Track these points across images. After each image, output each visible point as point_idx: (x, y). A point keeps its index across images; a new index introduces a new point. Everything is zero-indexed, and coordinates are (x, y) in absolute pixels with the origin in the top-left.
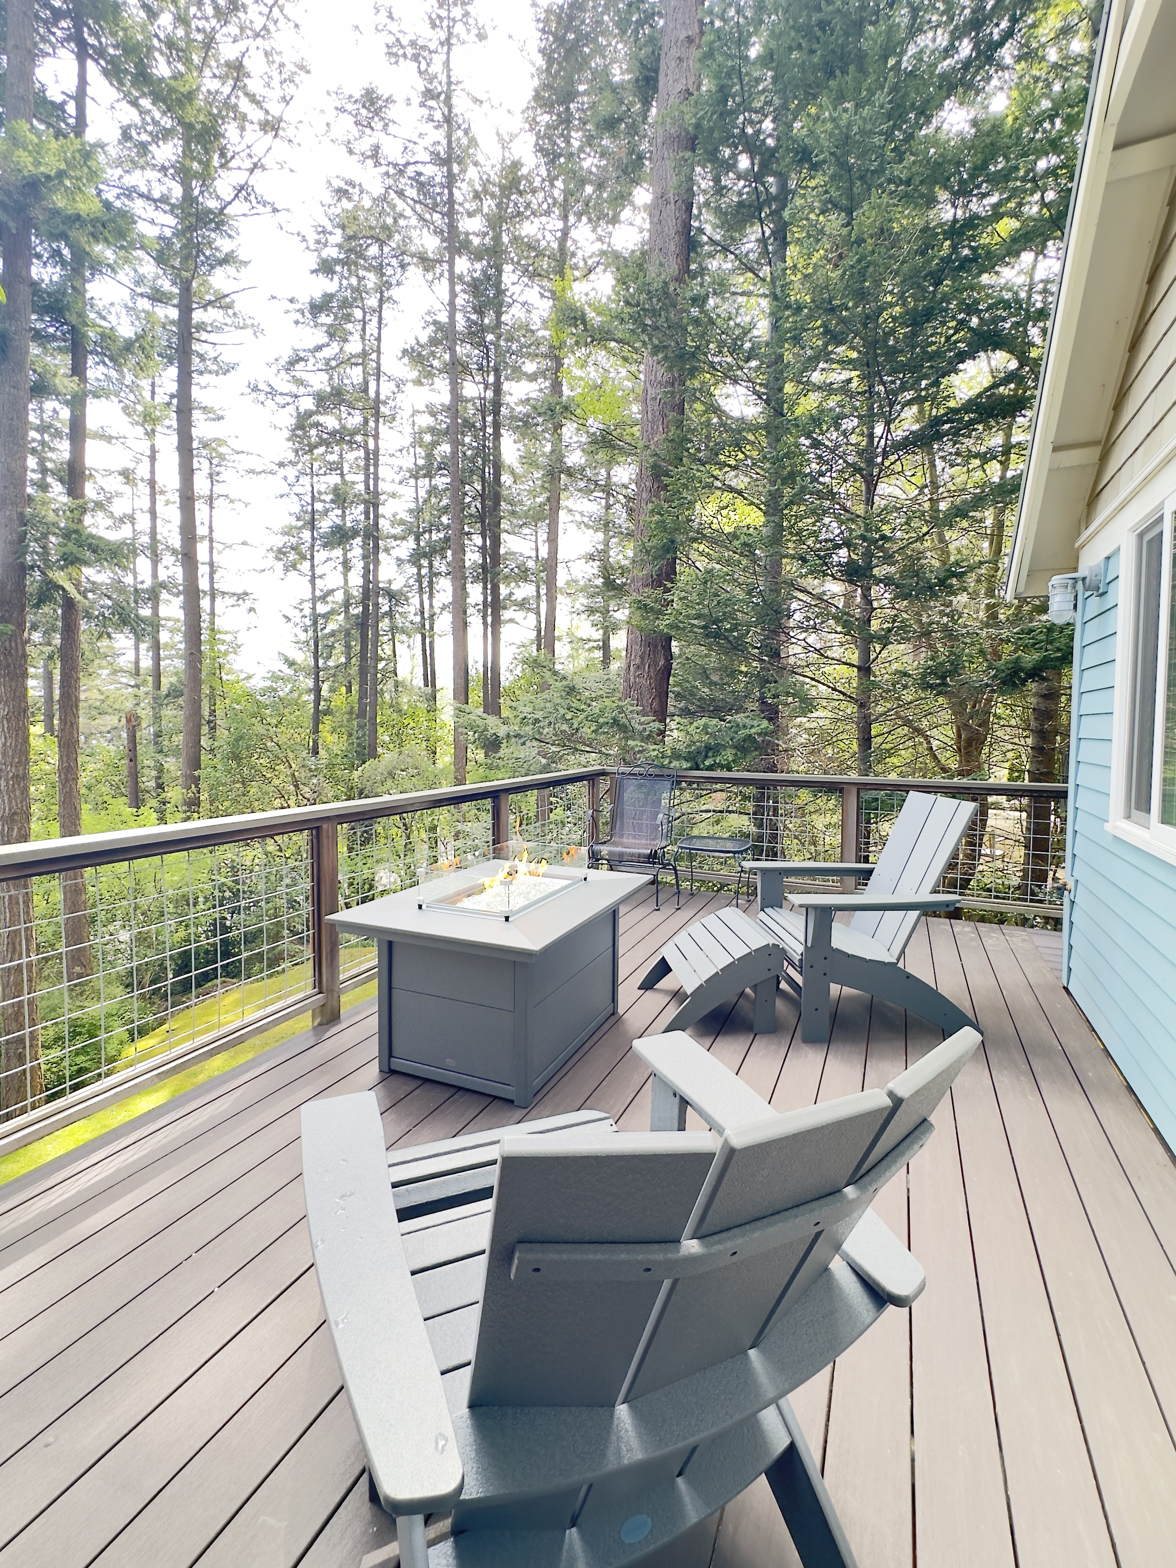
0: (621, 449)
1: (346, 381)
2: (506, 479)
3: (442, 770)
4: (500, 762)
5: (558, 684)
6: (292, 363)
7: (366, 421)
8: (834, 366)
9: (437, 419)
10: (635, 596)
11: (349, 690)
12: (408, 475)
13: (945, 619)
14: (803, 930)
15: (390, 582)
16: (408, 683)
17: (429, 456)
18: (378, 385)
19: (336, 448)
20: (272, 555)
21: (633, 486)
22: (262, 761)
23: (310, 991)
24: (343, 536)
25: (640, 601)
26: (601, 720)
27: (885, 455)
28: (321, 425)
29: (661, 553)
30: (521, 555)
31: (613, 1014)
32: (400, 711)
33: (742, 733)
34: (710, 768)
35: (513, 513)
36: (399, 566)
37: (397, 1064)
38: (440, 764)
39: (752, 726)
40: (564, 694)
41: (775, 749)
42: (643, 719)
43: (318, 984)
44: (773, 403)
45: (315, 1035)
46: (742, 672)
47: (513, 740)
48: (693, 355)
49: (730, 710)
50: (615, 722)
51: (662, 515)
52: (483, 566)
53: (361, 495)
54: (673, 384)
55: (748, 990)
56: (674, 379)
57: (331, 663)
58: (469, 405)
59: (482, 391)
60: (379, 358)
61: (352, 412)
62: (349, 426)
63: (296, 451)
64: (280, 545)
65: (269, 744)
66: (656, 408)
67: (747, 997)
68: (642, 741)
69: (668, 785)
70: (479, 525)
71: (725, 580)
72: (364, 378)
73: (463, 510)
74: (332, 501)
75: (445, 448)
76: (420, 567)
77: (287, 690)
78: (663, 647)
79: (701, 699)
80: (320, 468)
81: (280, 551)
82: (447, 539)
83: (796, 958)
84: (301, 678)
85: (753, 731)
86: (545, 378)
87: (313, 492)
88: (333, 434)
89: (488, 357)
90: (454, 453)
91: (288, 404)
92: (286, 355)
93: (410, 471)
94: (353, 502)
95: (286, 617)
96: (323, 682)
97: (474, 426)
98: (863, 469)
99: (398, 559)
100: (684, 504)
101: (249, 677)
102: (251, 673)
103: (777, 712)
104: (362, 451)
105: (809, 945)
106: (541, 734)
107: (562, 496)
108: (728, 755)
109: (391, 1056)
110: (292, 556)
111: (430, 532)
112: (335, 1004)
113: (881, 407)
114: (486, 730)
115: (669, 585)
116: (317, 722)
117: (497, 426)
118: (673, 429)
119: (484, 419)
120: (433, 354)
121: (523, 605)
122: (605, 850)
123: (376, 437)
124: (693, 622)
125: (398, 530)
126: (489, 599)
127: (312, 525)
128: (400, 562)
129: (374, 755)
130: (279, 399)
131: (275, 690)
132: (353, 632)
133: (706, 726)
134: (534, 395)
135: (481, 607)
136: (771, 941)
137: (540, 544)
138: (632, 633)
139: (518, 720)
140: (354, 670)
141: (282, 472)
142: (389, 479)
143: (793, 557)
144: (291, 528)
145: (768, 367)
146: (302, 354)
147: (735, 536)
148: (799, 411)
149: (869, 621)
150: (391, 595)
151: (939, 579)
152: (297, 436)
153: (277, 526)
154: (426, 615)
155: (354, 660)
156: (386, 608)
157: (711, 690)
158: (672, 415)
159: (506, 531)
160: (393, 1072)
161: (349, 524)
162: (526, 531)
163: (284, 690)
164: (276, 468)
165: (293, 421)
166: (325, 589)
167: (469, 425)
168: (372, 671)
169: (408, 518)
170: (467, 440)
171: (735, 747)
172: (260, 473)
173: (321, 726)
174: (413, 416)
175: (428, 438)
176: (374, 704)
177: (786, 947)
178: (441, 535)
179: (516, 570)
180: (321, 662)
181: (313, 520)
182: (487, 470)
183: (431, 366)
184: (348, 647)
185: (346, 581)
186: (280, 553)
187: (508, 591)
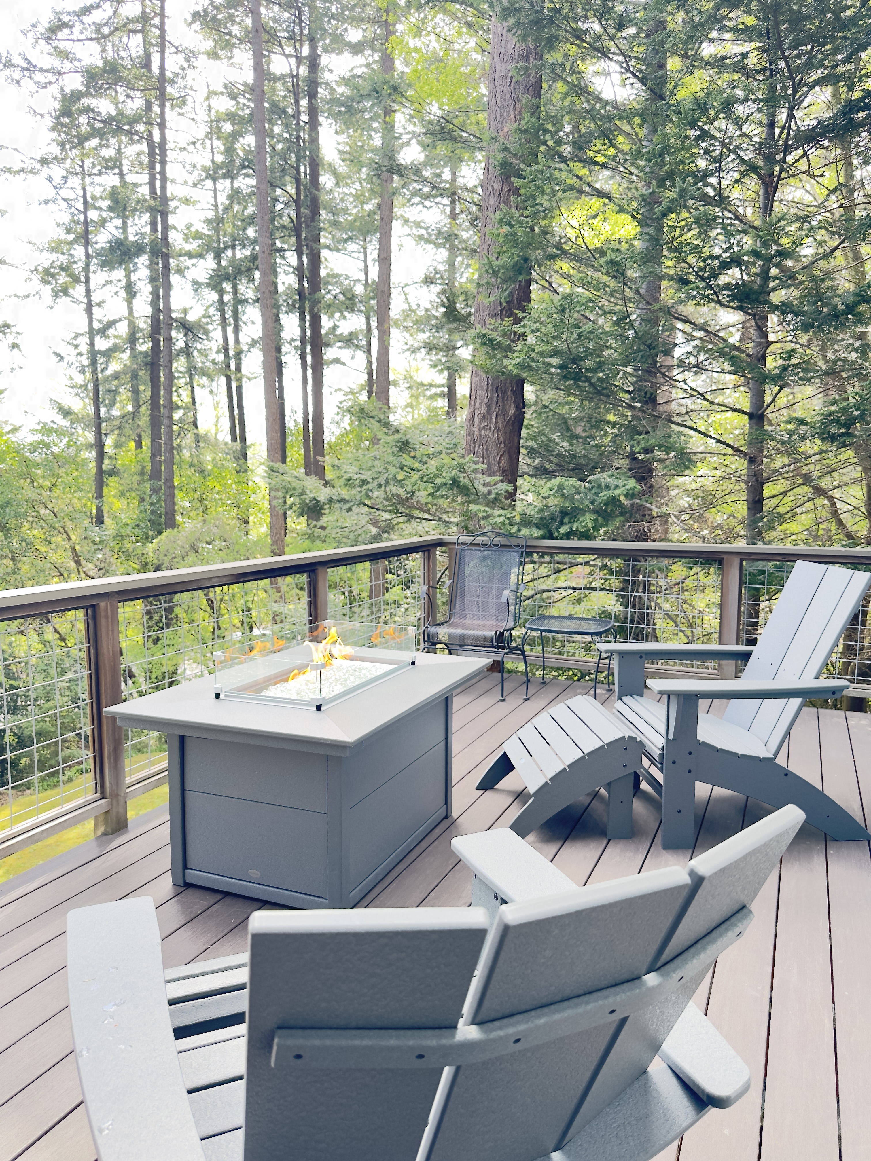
0: (464, 141)
1: (123, 54)
2: (326, 180)
3: (255, 543)
4: (323, 533)
5: (389, 439)
6: (54, 30)
7: (149, 105)
8: (727, 36)
9: (238, 103)
10: (479, 329)
11: (139, 445)
12: (204, 174)
13: (854, 355)
14: (665, 721)
15: (185, 311)
16: (212, 438)
17: (230, 151)
18: (163, 59)
19: (113, 141)
20: (36, 278)
21: (480, 190)
22: (35, 532)
23: (91, 796)
24: (124, 253)
25: (484, 335)
26: (438, 481)
27: (787, 149)
28: (93, 111)
29: (511, 274)
30: (347, 277)
31: (446, 817)
32: (202, 471)
33: (605, 495)
34: (568, 536)
35: (335, 224)
36: (196, 290)
37: (192, 876)
38: (253, 536)
39: (617, 487)
40: (396, 450)
41: (645, 514)
42: (488, 479)
43: (101, 788)
44: (649, 83)
45: (100, 845)
46: (608, 422)
47: (337, 505)
48: (551, 21)
49: (594, 468)
50: (455, 482)
51: (512, 226)
52: (300, 292)
53: (145, 200)
54: (527, 59)
55: (603, 791)
56: (529, 52)
57: (116, 412)
58: (279, 85)
59: (294, 67)
60: (162, 23)
61: (132, 93)
62: (128, 112)
63: (62, 145)
64: (47, 264)
65: (43, 511)
66: (507, 89)
67: (602, 798)
68: (487, 505)
69: (516, 557)
70: (294, 239)
71: (587, 307)
72: (145, 49)
73: (273, 220)
74: (110, 209)
75: (249, 140)
76: (221, 293)
77: (62, 445)
78: (514, 392)
79: (559, 455)
80: (94, 166)
81: (47, 272)
82: (254, 258)
83: (656, 753)
84: (80, 431)
85: (617, 492)
86: (373, 50)
87: (84, 196)
88: (108, 121)
89: (301, 21)
90: (260, 146)
91: (50, 83)
92: (45, 20)
93: (205, 169)
94: (135, 210)
95: (57, 354)
96: (106, 435)
97: (285, 112)
98: (760, 168)
99: (195, 283)
100: (539, 211)
101: (15, 430)
102: (18, 425)
103: (651, 471)
104: (145, 144)
105: (671, 737)
106: (370, 498)
107: (395, 202)
108: (588, 520)
109: (185, 867)
110: (63, 278)
111: (233, 247)
112: (121, 810)
113: (784, 88)
114: (303, 493)
115: (521, 315)
116: (100, 484)
117: (313, 112)
118: (527, 116)
119: (297, 102)
120: (231, 18)
121: (349, 341)
122: (443, 633)
123: (162, 126)
124: (548, 360)
125: (193, 246)
126: (308, 334)
127: (85, 238)
128: (196, 285)
129: (171, 524)
130: (38, 77)
131: (47, 446)
132: (141, 373)
133: (561, 487)
134: (359, 72)
135: (298, 343)
136: (628, 733)
137: (370, 263)
138: (477, 374)
139: (342, 481)
140: (144, 420)
141: (45, 171)
142: (179, 181)
143: (671, 278)
144: (60, 242)
145: (647, 36)
146: (66, 19)
147: (602, 252)
148: (681, 94)
149: (764, 358)
150: (187, 327)
151: (847, 306)
152: (63, 125)
153: (43, 241)
154: (231, 353)
155: (143, 409)
156: (180, 344)
157: (571, 445)
158: (525, 98)
159: (328, 247)
160: (188, 886)
161: (132, 238)
162: (352, 246)
163: (59, 446)
164: (38, 166)
165: (57, 105)
166: (105, 320)
167: (277, 110)
168: (166, 422)
169: (206, 231)
170: (277, 129)
171: (596, 512)
172: (18, 172)
173: (105, 490)
174: (207, 98)
175: (227, 127)
176: (170, 463)
177: (645, 741)
178: (247, 252)
179: (341, 297)
180: (103, 411)
181: (87, 232)
182: (302, 169)
183: (230, 34)
184: (135, 392)
185: (131, 311)
186: (47, 275)
187: (331, 324)
